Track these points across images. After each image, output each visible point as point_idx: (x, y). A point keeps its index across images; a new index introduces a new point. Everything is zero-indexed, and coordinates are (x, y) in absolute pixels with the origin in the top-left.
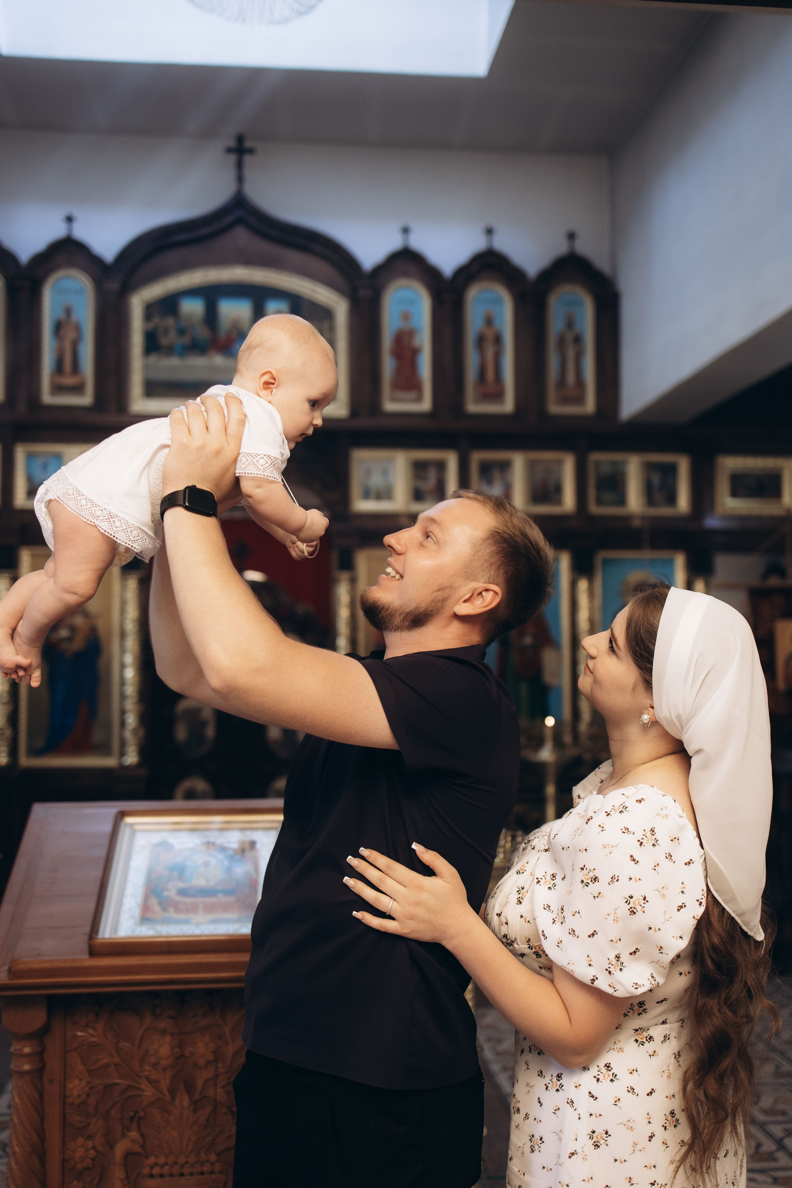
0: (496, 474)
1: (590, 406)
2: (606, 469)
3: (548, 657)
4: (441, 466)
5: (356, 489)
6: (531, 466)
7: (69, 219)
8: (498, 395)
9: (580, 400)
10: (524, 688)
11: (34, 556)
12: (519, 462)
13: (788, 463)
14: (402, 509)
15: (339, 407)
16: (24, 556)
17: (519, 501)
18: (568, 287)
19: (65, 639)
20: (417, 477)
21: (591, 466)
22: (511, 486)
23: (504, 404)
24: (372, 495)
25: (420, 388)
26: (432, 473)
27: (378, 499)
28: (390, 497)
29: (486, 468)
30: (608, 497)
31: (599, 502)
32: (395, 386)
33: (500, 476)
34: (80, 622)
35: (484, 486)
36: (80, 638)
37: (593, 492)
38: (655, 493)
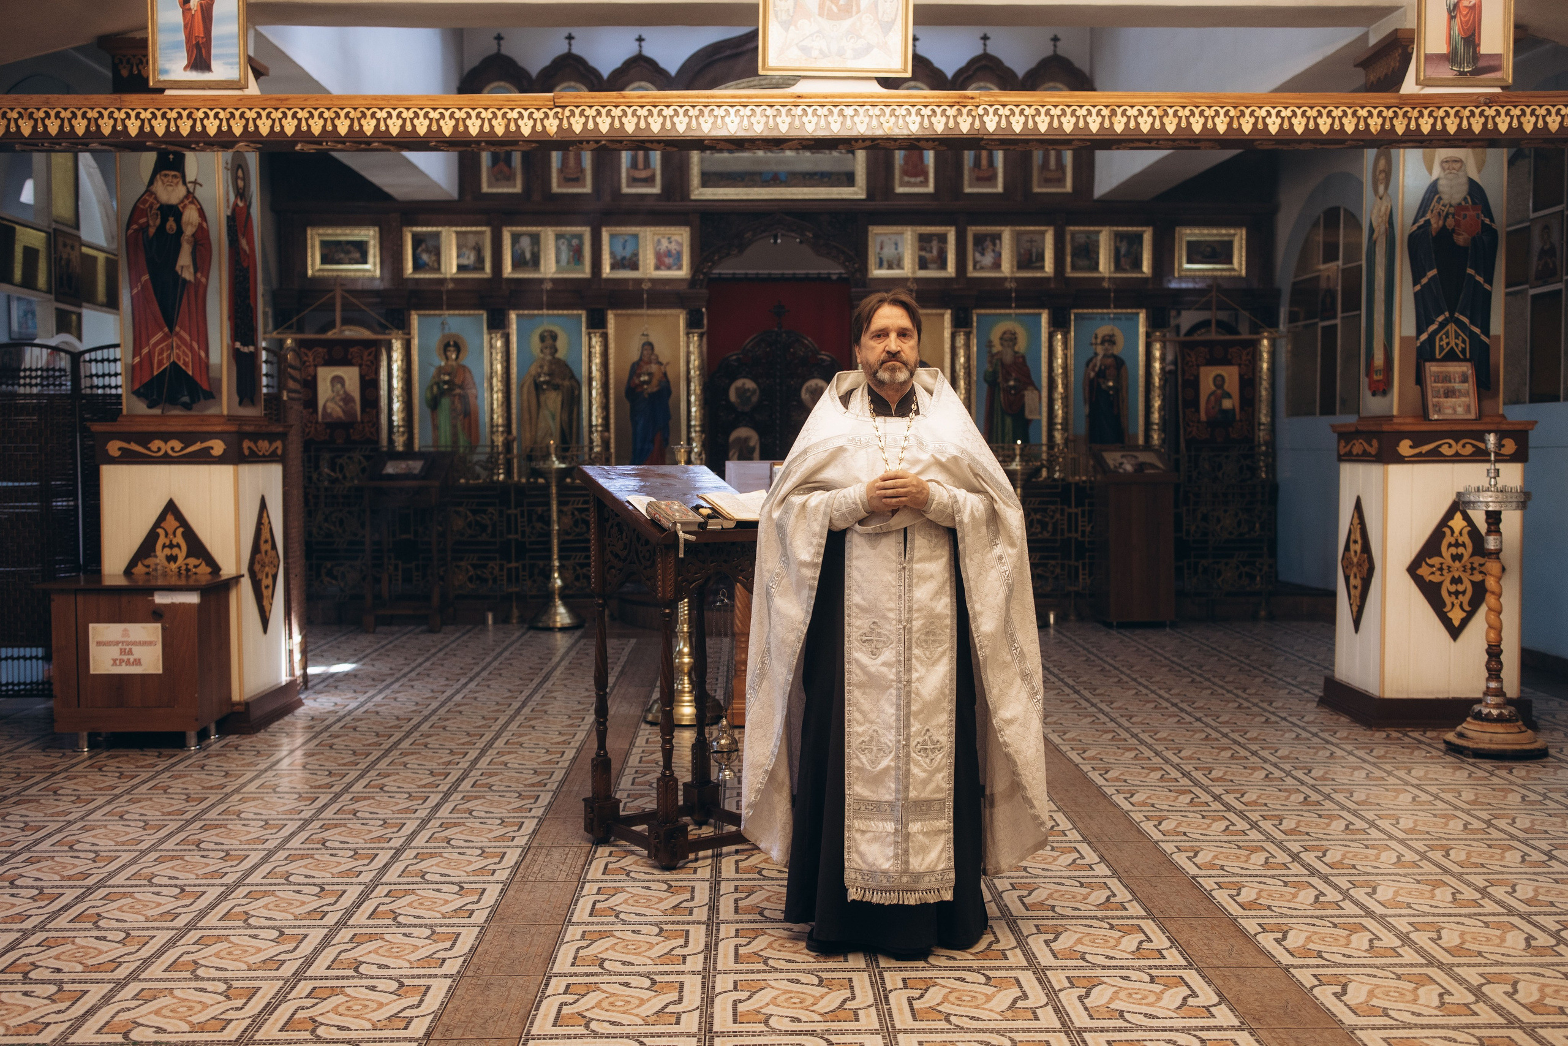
0: (988, 243)
1: (1069, 187)
2: (1081, 239)
3: (1029, 396)
4: (943, 239)
5: (872, 260)
6: (1017, 238)
7: (640, 39)
8: (991, 179)
9: (1061, 181)
10: (1009, 421)
11: (616, 315)
12: (1007, 234)
13: (1238, 231)
14: (910, 275)
15: (857, 192)
16: (611, 317)
17: (1007, 268)
18: (1051, 84)
19: (645, 382)
20: (922, 249)
21: (1068, 237)
22: (1000, 255)
23: (995, 186)
24: (885, 264)
25: (925, 174)
26: (935, 245)
27: (890, 267)
28: (900, 266)
29: (980, 241)
30: (1081, 263)
31: (1074, 268)
32: (905, 172)
33: (991, 247)
34: (654, 368)
35: (978, 255)
36: (655, 382)
37: (1069, 259)
38: (1123, 260)
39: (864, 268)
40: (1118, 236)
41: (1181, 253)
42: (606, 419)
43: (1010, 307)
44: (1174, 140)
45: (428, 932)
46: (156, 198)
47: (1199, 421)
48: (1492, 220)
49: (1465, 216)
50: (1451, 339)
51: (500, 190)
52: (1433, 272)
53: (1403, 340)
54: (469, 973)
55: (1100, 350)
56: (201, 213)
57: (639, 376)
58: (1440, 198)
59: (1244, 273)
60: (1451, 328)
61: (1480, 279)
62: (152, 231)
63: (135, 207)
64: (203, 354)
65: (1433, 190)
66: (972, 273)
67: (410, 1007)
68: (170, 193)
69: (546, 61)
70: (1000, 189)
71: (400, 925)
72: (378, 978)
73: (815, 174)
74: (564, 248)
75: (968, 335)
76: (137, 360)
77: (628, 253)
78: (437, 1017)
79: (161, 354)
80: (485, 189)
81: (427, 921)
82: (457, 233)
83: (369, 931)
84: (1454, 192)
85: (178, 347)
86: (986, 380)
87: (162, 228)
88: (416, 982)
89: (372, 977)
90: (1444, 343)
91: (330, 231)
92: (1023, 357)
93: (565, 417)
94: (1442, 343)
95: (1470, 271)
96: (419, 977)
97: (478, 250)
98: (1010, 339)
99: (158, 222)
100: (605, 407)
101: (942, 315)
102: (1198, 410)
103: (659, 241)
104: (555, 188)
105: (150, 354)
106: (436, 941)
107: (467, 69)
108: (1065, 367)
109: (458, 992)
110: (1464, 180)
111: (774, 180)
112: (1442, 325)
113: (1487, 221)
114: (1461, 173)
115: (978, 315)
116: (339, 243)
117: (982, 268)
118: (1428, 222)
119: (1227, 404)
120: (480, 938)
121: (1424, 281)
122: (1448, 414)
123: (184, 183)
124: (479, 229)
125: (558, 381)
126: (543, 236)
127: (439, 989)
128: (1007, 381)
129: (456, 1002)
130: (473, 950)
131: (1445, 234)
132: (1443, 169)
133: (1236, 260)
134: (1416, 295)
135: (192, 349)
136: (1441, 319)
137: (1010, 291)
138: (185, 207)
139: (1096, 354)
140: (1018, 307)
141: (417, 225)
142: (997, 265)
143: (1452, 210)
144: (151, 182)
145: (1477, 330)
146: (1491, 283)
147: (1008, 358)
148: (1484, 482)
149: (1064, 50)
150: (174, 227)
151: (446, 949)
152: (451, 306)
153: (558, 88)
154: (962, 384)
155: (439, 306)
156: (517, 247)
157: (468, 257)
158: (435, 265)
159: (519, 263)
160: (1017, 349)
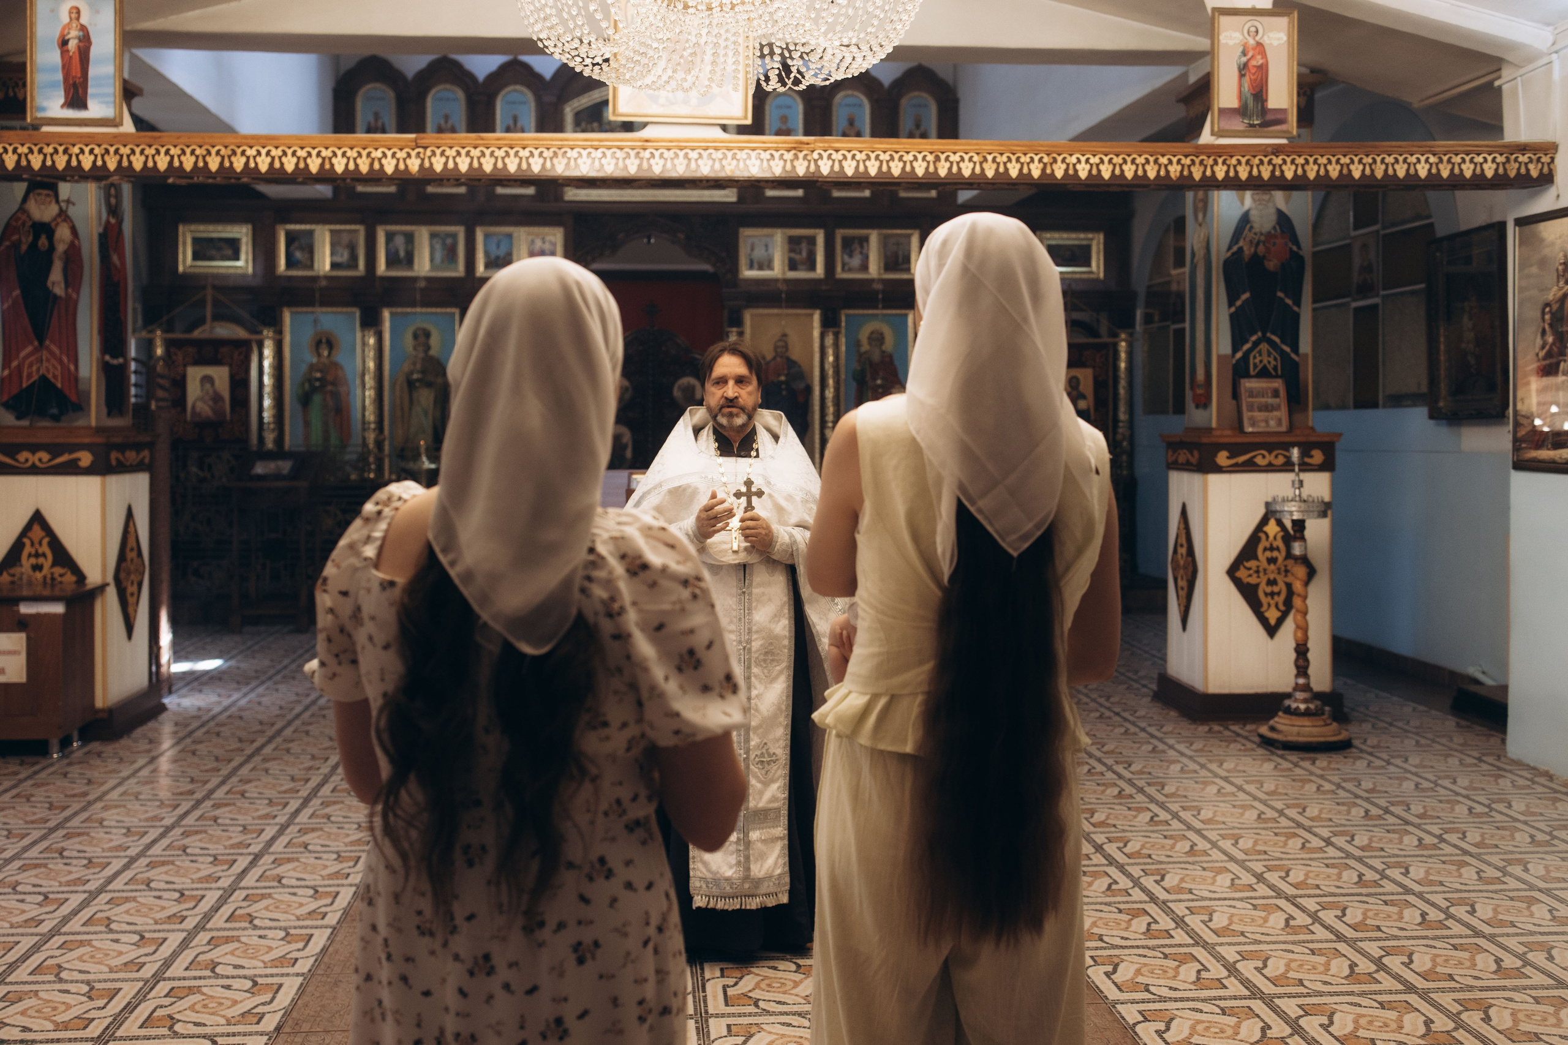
0: (856, 246)
4: (812, 241)
5: (743, 261)
6: (884, 241)
12: (874, 236)
13: (1096, 235)
14: (780, 276)
15: (730, 195)
17: (874, 269)
18: (916, 93)
20: (791, 250)
22: (867, 257)
23: (864, 192)
24: (756, 265)
26: (804, 247)
27: (761, 268)
28: (770, 267)
29: (848, 243)
33: (858, 250)
35: (846, 257)
39: (735, 269)
43: (876, 308)
44: (993, 184)
45: (282, 934)
46: (29, 216)
48: (1299, 247)
49: (1274, 244)
50: (1263, 357)
51: (374, 190)
52: (1246, 296)
53: (1219, 357)
54: (320, 972)
56: (74, 231)
58: (1251, 227)
59: (1102, 275)
60: (1264, 347)
61: (1289, 302)
62: (24, 247)
63: (8, 225)
64: (72, 367)
65: (1245, 220)
66: (840, 274)
67: (263, 1004)
68: (43, 211)
69: (421, 66)
70: (867, 193)
71: (255, 927)
72: (233, 977)
74: (438, 247)
75: (836, 335)
76: (6, 372)
77: (502, 252)
78: (288, 1013)
79: (31, 365)
80: (359, 188)
81: (282, 924)
82: (332, 231)
83: (226, 933)
84: (1263, 221)
85: (48, 360)
86: (854, 379)
87: (34, 245)
88: (270, 980)
89: (228, 977)
90: (1257, 361)
91: (202, 228)
92: (891, 356)
93: (438, 414)
94: (1255, 360)
95: (1280, 294)
96: (272, 976)
97: (352, 248)
98: (877, 338)
99: (30, 239)
101: (812, 315)
103: (533, 242)
104: (430, 190)
105: (19, 368)
106: (289, 943)
107: (342, 71)
109: (309, 989)
110: (1272, 211)
112: (1256, 344)
113: (1295, 248)
114: (1270, 205)
115: (847, 316)
116: (212, 239)
117: (850, 270)
118: (1241, 249)
119: (1082, 405)
120: (331, 938)
121: (1239, 303)
122: (1261, 428)
123: (57, 201)
125: (431, 379)
126: (417, 235)
127: (290, 988)
128: (875, 379)
129: (306, 998)
130: (324, 950)
131: (1257, 260)
132: (1254, 200)
133: (1094, 264)
134: (1232, 316)
135: (61, 362)
136: (1254, 338)
137: (877, 292)
138: (57, 225)
140: (884, 308)
141: (290, 223)
142: (865, 267)
143: (1262, 238)
144: (25, 200)
145: (1287, 349)
146: (1299, 306)
147: (876, 357)
148: (1290, 492)
150: (46, 243)
151: (299, 950)
152: (323, 304)
153: (433, 91)
154: (831, 382)
155: (311, 303)
156: (391, 245)
157: (342, 256)
158: (309, 263)
159: (393, 261)
160: (884, 348)
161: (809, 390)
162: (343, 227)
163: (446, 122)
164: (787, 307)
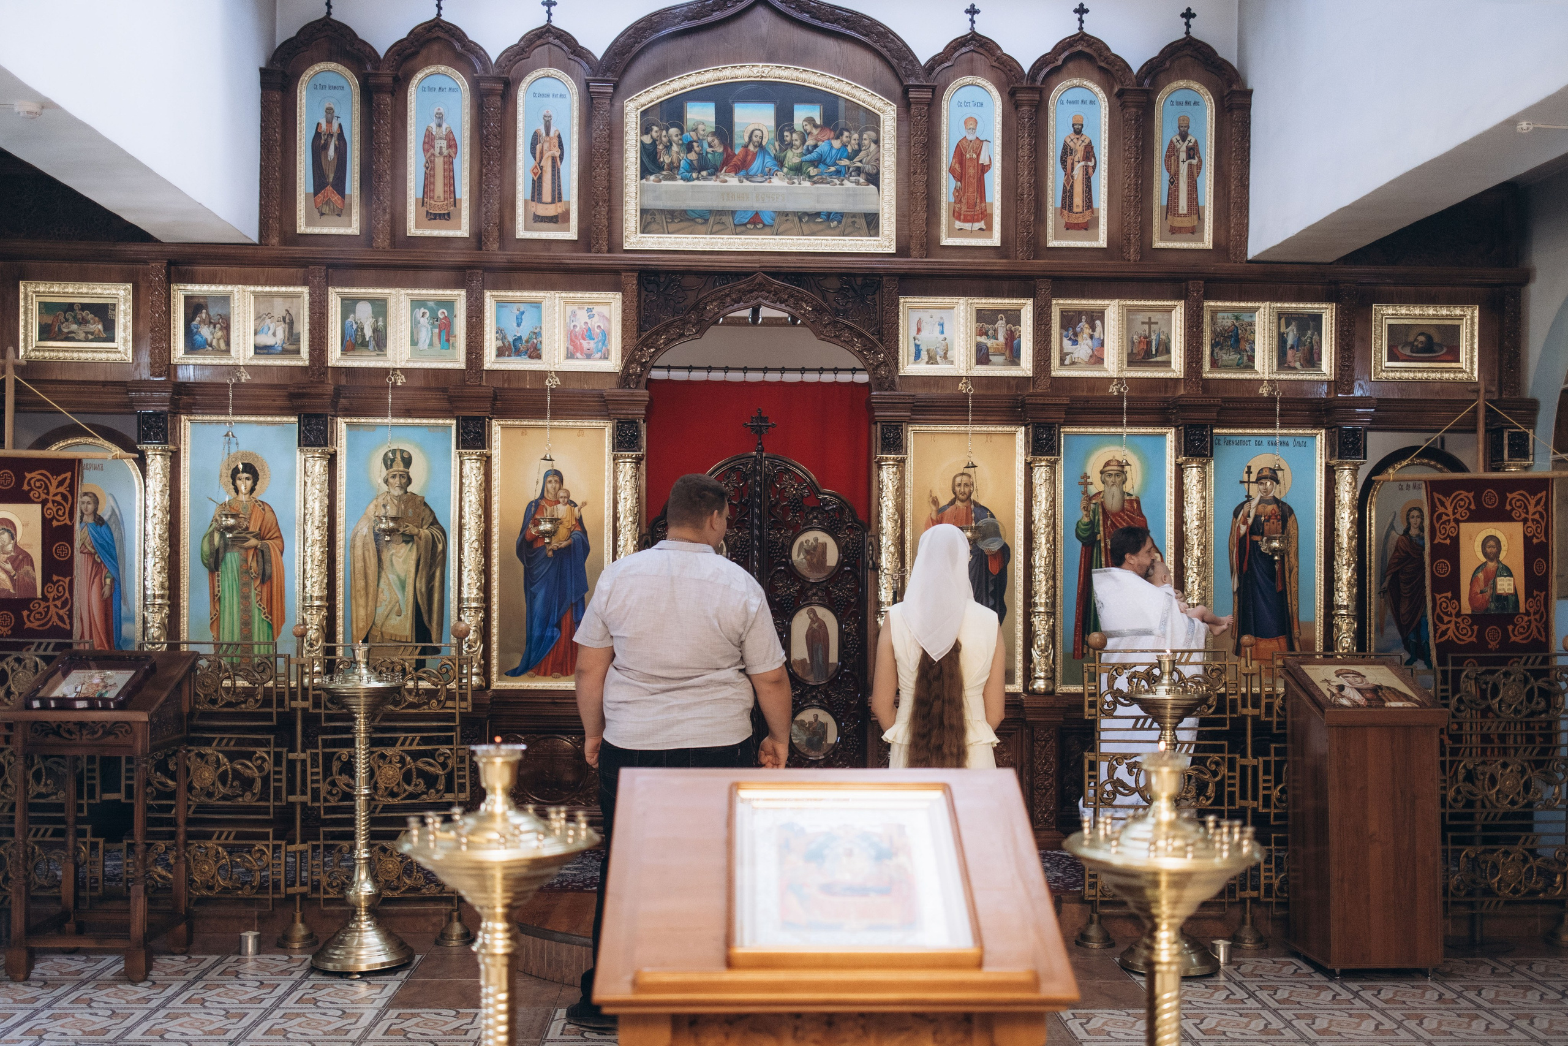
0: (1084, 325)
1: (1208, 240)
2: (1226, 321)
4: (1014, 317)
5: (905, 347)
6: (1129, 317)
7: (548, 4)
8: (1088, 226)
9: (1195, 231)
11: (505, 428)
12: (1113, 309)
13: (1468, 312)
14: (962, 373)
15: (884, 242)
16: (496, 429)
17: (1113, 365)
18: (1182, 83)
19: (546, 534)
20: (982, 332)
21: (1207, 318)
22: (1102, 344)
23: (1097, 239)
24: (924, 355)
25: (986, 217)
26: (1001, 326)
27: (932, 360)
28: (946, 358)
29: (1070, 321)
30: (1228, 357)
31: (1215, 364)
32: (957, 215)
33: (1087, 331)
34: (562, 511)
35: (1067, 343)
36: (563, 532)
37: (1207, 350)
38: (1290, 353)
39: (893, 360)
40: (1285, 318)
41: (1380, 343)
42: (486, 589)
43: (1120, 424)
47: (1459, 614)
51: (325, 231)
55: (1255, 491)
57: (537, 523)
59: (1481, 376)
66: (1057, 371)
69: (402, 33)
70: (1102, 242)
73: (818, 214)
74: (424, 321)
75: (1052, 465)
77: (524, 332)
80: (302, 228)
82: (258, 296)
86: (1078, 536)
91: (56, 288)
92: (1138, 502)
93: (422, 585)
97: (290, 322)
98: (1117, 471)
100: (486, 571)
101: (1012, 435)
102: (1457, 596)
103: (574, 314)
104: (412, 230)
107: (279, 42)
108: (1203, 518)
111: (755, 222)
115: (1069, 436)
116: (71, 306)
117: (1073, 363)
119: (1505, 585)
124: (291, 289)
125: (412, 529)
126: (391, 303)
133: (1463, 356)
137: (1119, 398)
139: (1249, 497)
140: (1130, 424)
141: (192, 281)
142: (1097, 360)
147: (1113, 503)
149: (1201, 30)
152: (239, 410)
153: (420, 75)
154: (1042, 541)
155: (221, 409)
156: (351, 319)
157: (274, 334)
158: (223, 346)
159: (352, 343)
160: (1127, 488)
161: (1005, 552)
162: (275, 289)
163: (440, 126)
164: (975, 422)
